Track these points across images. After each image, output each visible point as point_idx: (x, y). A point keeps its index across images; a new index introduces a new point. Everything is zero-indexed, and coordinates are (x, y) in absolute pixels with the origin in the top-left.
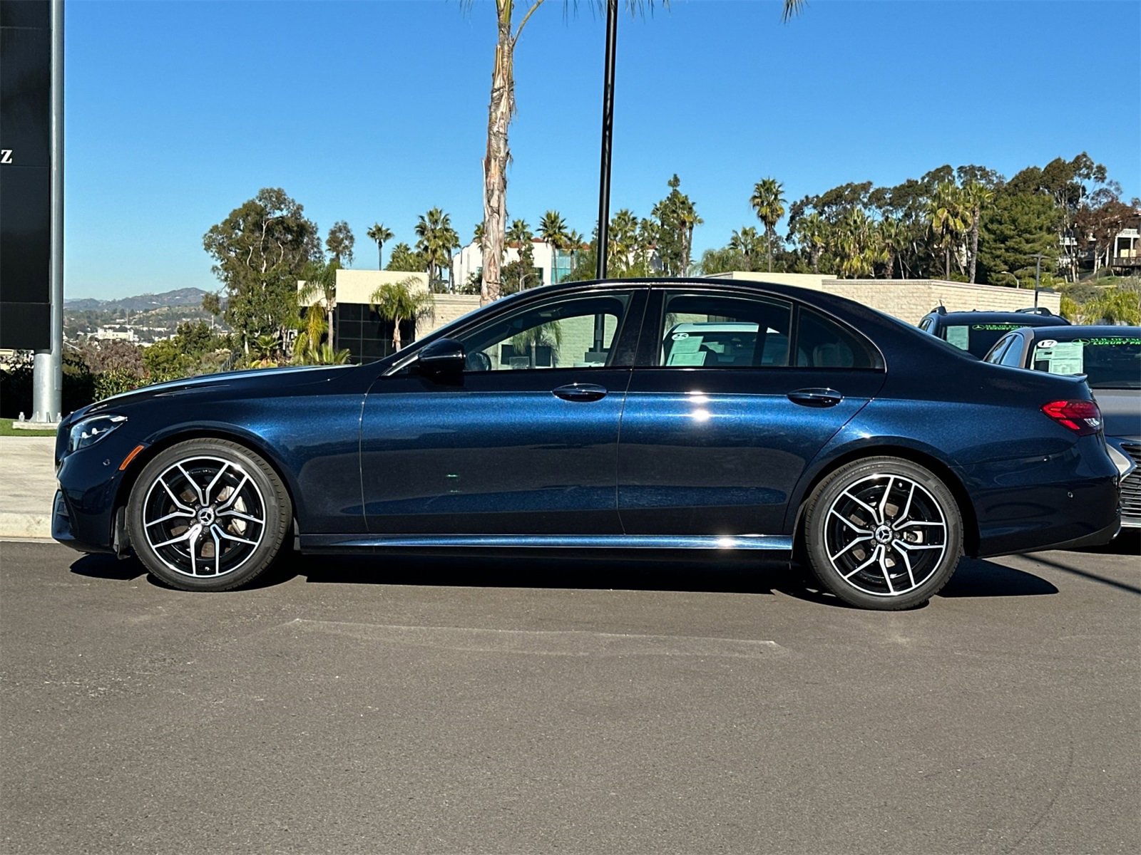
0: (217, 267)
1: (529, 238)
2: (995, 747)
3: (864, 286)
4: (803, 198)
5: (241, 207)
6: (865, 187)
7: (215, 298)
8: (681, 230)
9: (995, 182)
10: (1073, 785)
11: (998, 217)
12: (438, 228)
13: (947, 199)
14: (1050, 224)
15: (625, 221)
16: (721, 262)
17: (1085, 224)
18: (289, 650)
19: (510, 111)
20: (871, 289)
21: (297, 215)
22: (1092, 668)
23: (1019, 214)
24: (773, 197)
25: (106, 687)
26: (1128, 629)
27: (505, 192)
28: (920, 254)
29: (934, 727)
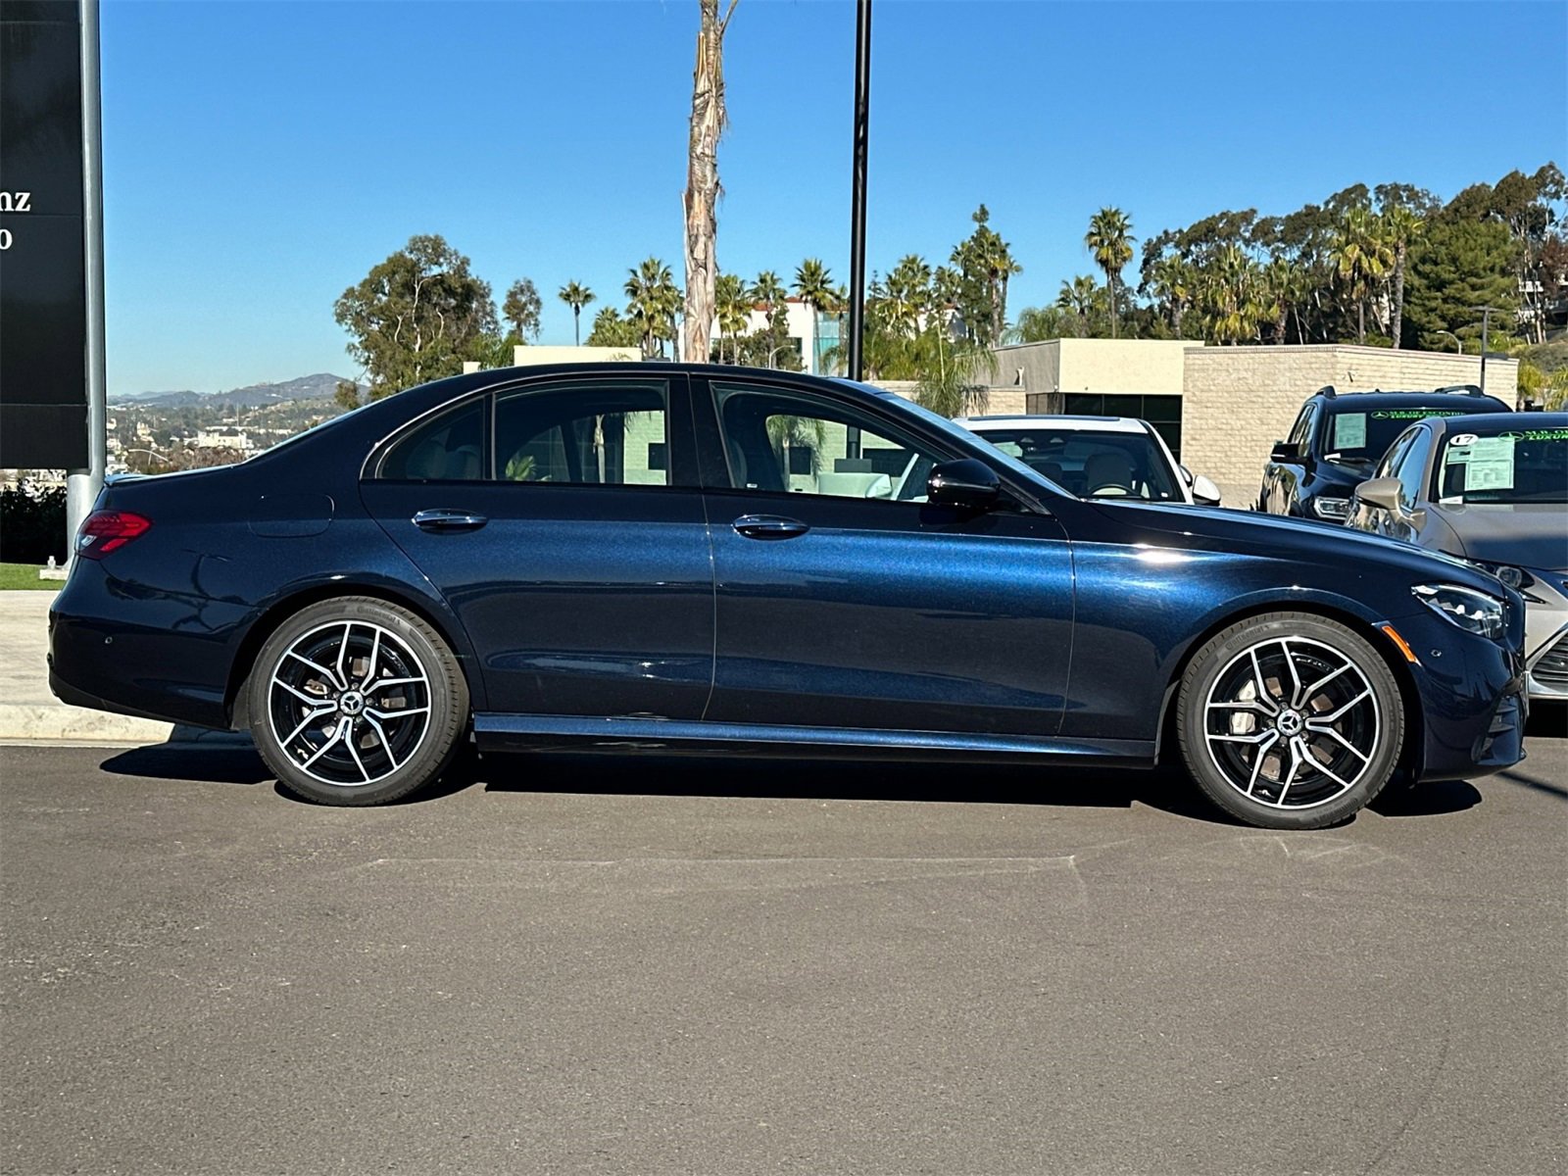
0: (353, 345)
1: (782, 297)
2: (1335, 1041)
3: (1242, 356)
4: (1161, 234)
5: (385, 262)
6: (1247, 217)
7: (352, 388)
8: (990, 282)
9: (1427, 206)
10: (1439, 1098)
11: (1431, 255)
12: (655, 286)
13: (1358, 231)
14: (1504, 263)
15: (913, 271)
16: (1046, 326)
17: (1555, 261)
18: (346, 905)
19: (719, 124)
20: (1252, 358)
21: (462, 272)
22: (1495, 915)
23: (1461, 250)
24: (1117, 233)
25: (69, 967)
26: (1557, 853)
27: (714, 237)
28: (1325, 309)
29: (1251, 1010)
